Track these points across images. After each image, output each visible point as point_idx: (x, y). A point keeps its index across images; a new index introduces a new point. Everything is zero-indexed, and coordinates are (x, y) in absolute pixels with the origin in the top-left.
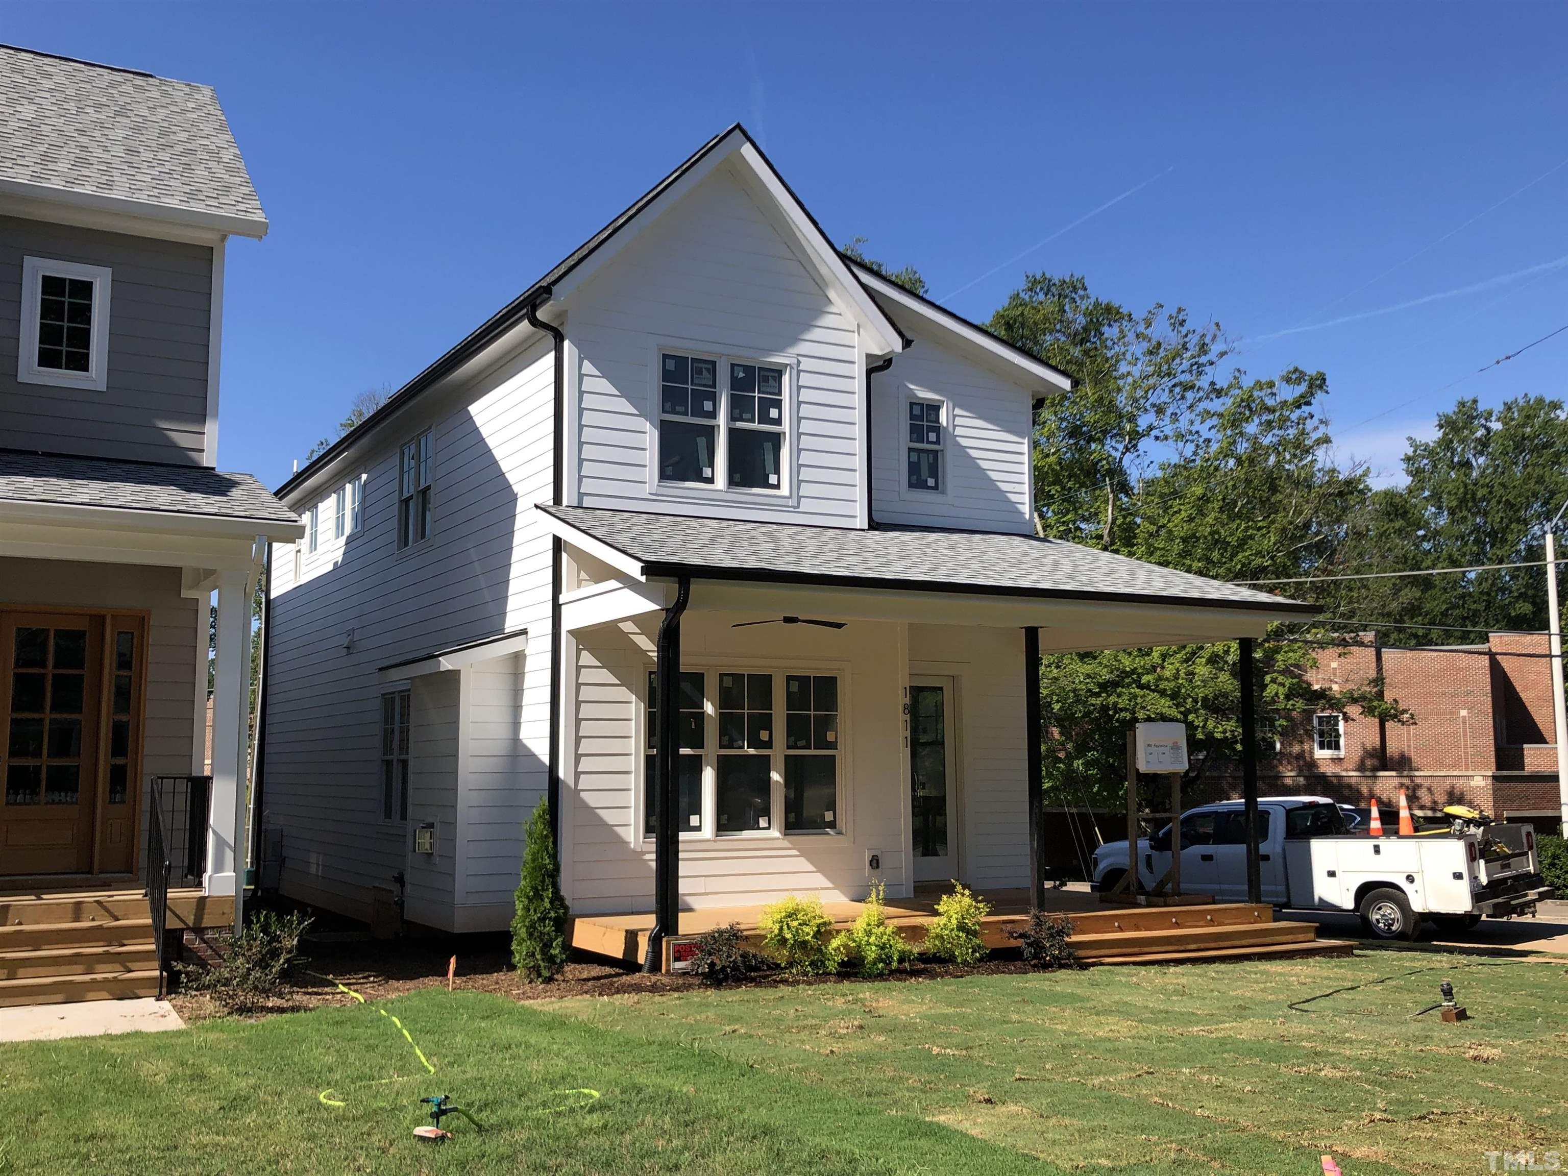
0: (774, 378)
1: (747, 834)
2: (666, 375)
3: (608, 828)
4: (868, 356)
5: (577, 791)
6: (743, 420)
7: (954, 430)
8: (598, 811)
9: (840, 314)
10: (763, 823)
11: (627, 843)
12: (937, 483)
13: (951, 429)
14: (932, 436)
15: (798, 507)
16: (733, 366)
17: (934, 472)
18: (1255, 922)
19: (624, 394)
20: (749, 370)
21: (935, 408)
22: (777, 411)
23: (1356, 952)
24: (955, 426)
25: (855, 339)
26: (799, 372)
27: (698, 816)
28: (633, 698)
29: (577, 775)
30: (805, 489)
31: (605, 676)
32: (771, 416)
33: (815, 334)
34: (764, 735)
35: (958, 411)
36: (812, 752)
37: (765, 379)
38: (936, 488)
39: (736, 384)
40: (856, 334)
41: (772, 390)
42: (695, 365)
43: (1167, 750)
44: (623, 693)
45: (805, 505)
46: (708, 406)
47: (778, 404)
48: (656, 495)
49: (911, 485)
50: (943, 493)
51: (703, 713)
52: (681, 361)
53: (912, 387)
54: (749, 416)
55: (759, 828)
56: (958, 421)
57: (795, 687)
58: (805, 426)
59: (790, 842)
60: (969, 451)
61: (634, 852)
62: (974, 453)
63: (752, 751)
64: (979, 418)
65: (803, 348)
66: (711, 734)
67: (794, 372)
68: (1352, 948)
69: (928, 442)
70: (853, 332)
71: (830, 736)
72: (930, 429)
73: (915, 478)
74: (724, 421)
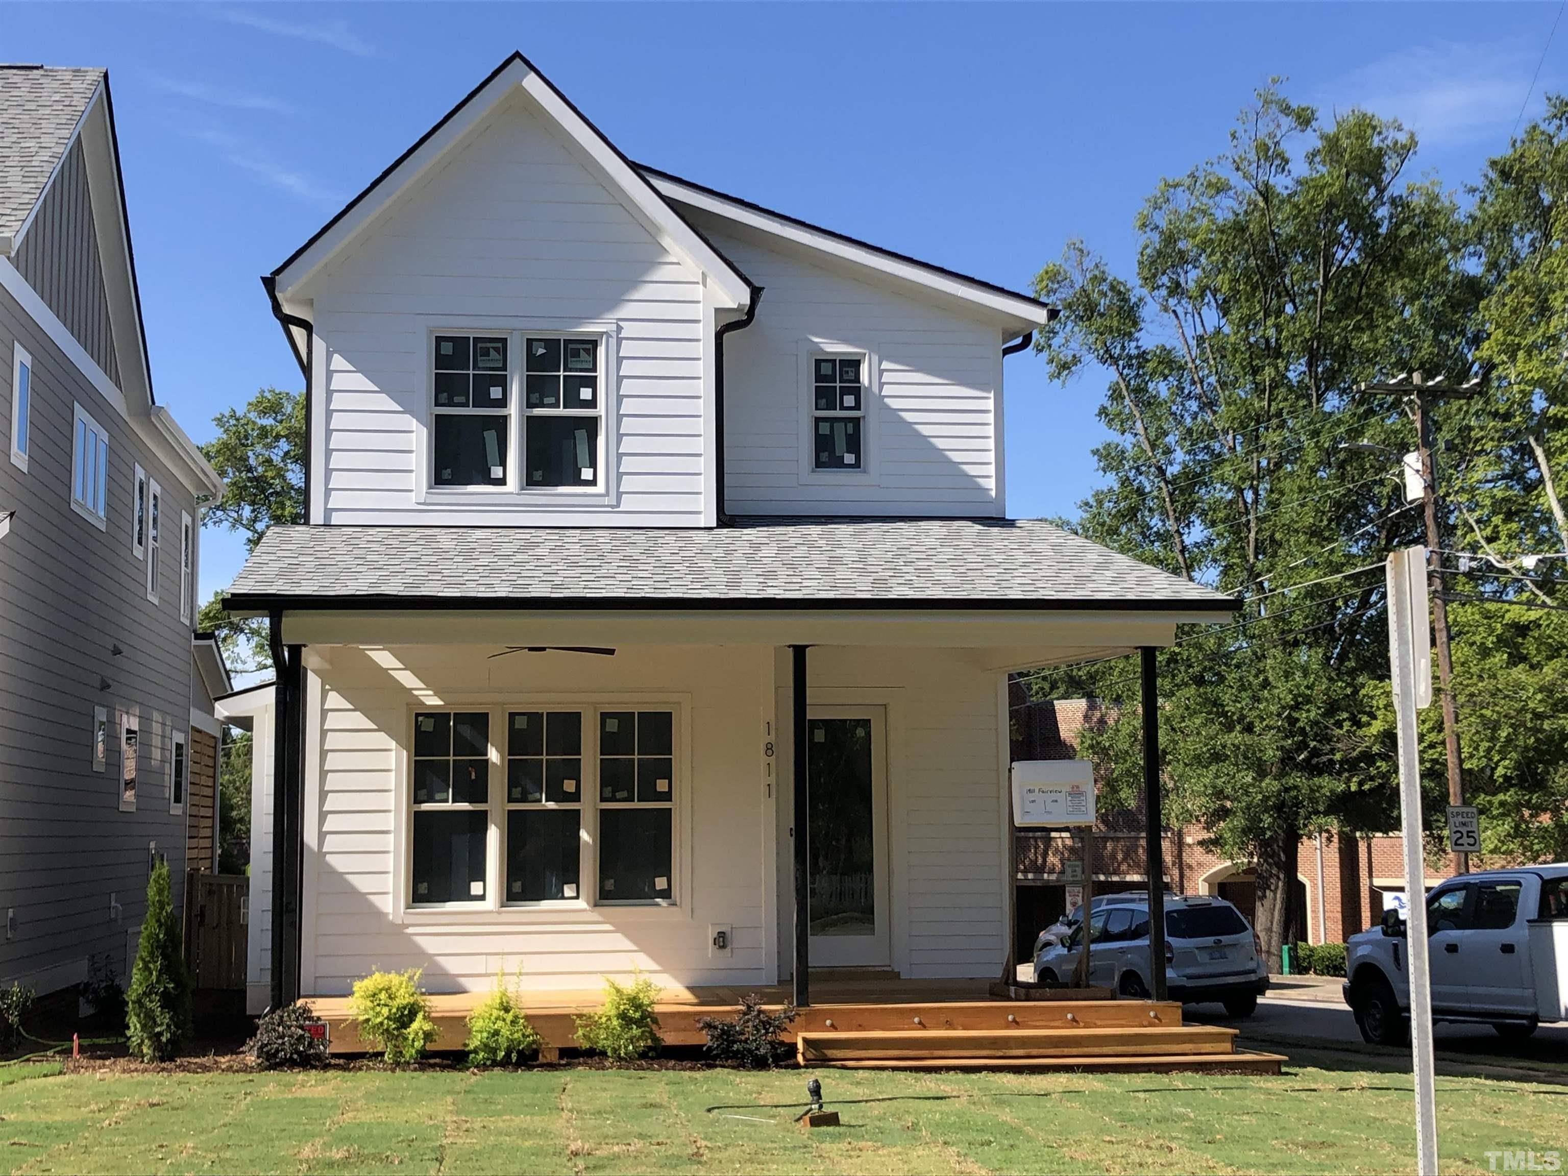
0: (587, 351)
1: (546, 904)
2: (441, 361)
3: (361, 897)
4: (717, 310)
5: (321, 854)
6: (543, 406)
7: (881, 390)
8: (349, 877)
9: (679, 264)
10: (569, 891)
11: (386, 915)
12: (858, 459)
13: (875, 389)
14: (849, 400)
15: (618, 506)
16: (530, 342)
17: (854, 444)
18: (1151, 1025)
19: (384, 389)
20: (552, 344)
21: (855, 364)
22: (590, 390)
23: (1284, 1069)
24: (881, 385)
25: (698, 292)
26: (619, 341)
27: (481, 883)
28: (393, 744)
29: (322, 836)
30: (627, 484)
31: (359, 720)
32: (582, 397)
33: (645, 291)
34: (569, 786)
35: (885, 365)
36: (636, 805)
37: (576, 354)
38: (857, 465)
39: (533, 362)
40: (701, 286)
41: (585, 366)
42: (479, 345)
43: (1061, 797)
44: (383, 740)
45: (627, 503)
46: (496, 393)
47: (592, 383)
48: (424, 504)
49: (819, 464)
50: (865, 469)
51: (487, 761)
52: (460, 343)
53: (816, 340)
54: (552, 400)
55: (563, 898)
56: (886, 377)
57: (612, 726)
58: (628, 406)
59: (600, 914)
60: (903, 414)
61: (393, 924)
62: (909, 417)
63: (551, 805)
64: (917, 370)
65: (627, 310)
66: (497, 785)
67: (613, 342)
68: (1279, 1063)
69: (843, 408)
70: (698, 283)
71: (662, 785)
72: (845, 391)
73: (826, 455)
74: (517, 409)
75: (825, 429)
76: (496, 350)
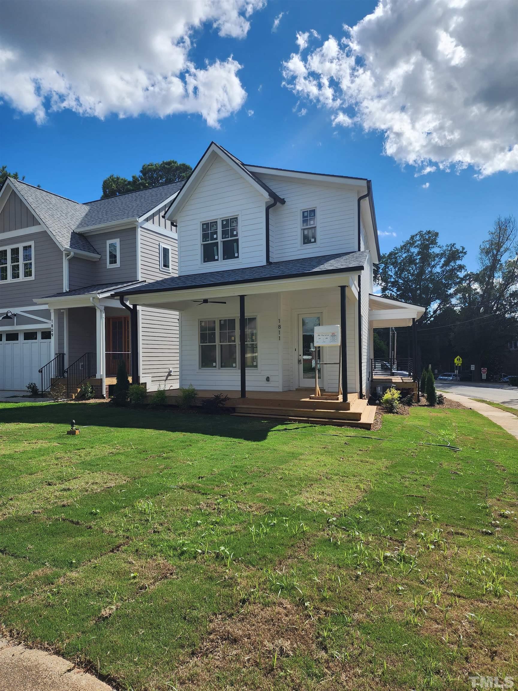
0: (235, 221)
2: (204, 230)
4: (266, 202)
6: (226, 238)
11: (195, 370)
14: (312, 222)
15: (242, 262)
16: (222, 221)
17: (314, 236)
20: (227, 221)
21: (314, 211)
27: (215, 363)
29: (182, 351)
32: (234, 234)
34: (233, 338)
36: (248, 343)
38: (315, 242)
42: (211, 224)
43: (329, 337)
48: (201, 268)
49: (304, 243)
51: (215, 332)
52: (207, 224)
55: (233, 367)
63: (229, 343)
66: (217, 338)
67: (240, 217)
69: (311, 225)
71: (254, 339)
73: (306, 240)
74: (220, 240)
75: (306, 232)
76: (215, 225)
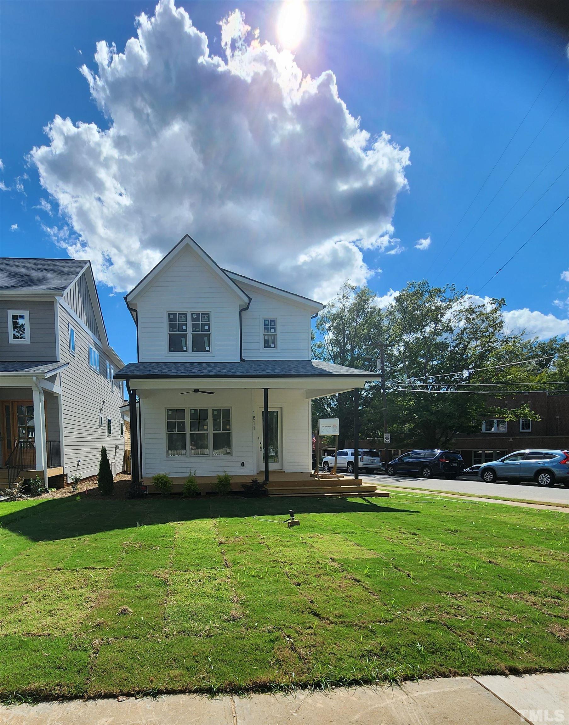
0: (207, 316)
2: (170, 320)
4: (240, 306)
5: (146, 444)
6: (197, 331)
12: (275, 345)
13: (279, 327)
14: (273, 330)
15: (215, 356)
16: (192, 314)
17: (274, 342)
20: (198, 315)
21: (274, 321)
22: (208, 327)
29: (145, 439)
32: (206, 329)
34: (205, 427)
36: (221, 432)
37: (204, 317)
38: (274, 347)
39: (194, 320)
41: (206, 321)
42: (179, 315)
43: (331, 428)
46: (184, 328)
47: (209, 325)
48: (168, 357)
49: (265, 347)
50: (277, 348)
51: (185, 421)
52: (175, 314)
54: (198, 329)
57: (215, 412)
63: (201, 432)
66: (188, 427)
69: (271, 332)
71: (228, 427)
72: (271, 328)
73: (267, 344)
74: (190, 332)
75: (266, 338)
76: (184, 316)
